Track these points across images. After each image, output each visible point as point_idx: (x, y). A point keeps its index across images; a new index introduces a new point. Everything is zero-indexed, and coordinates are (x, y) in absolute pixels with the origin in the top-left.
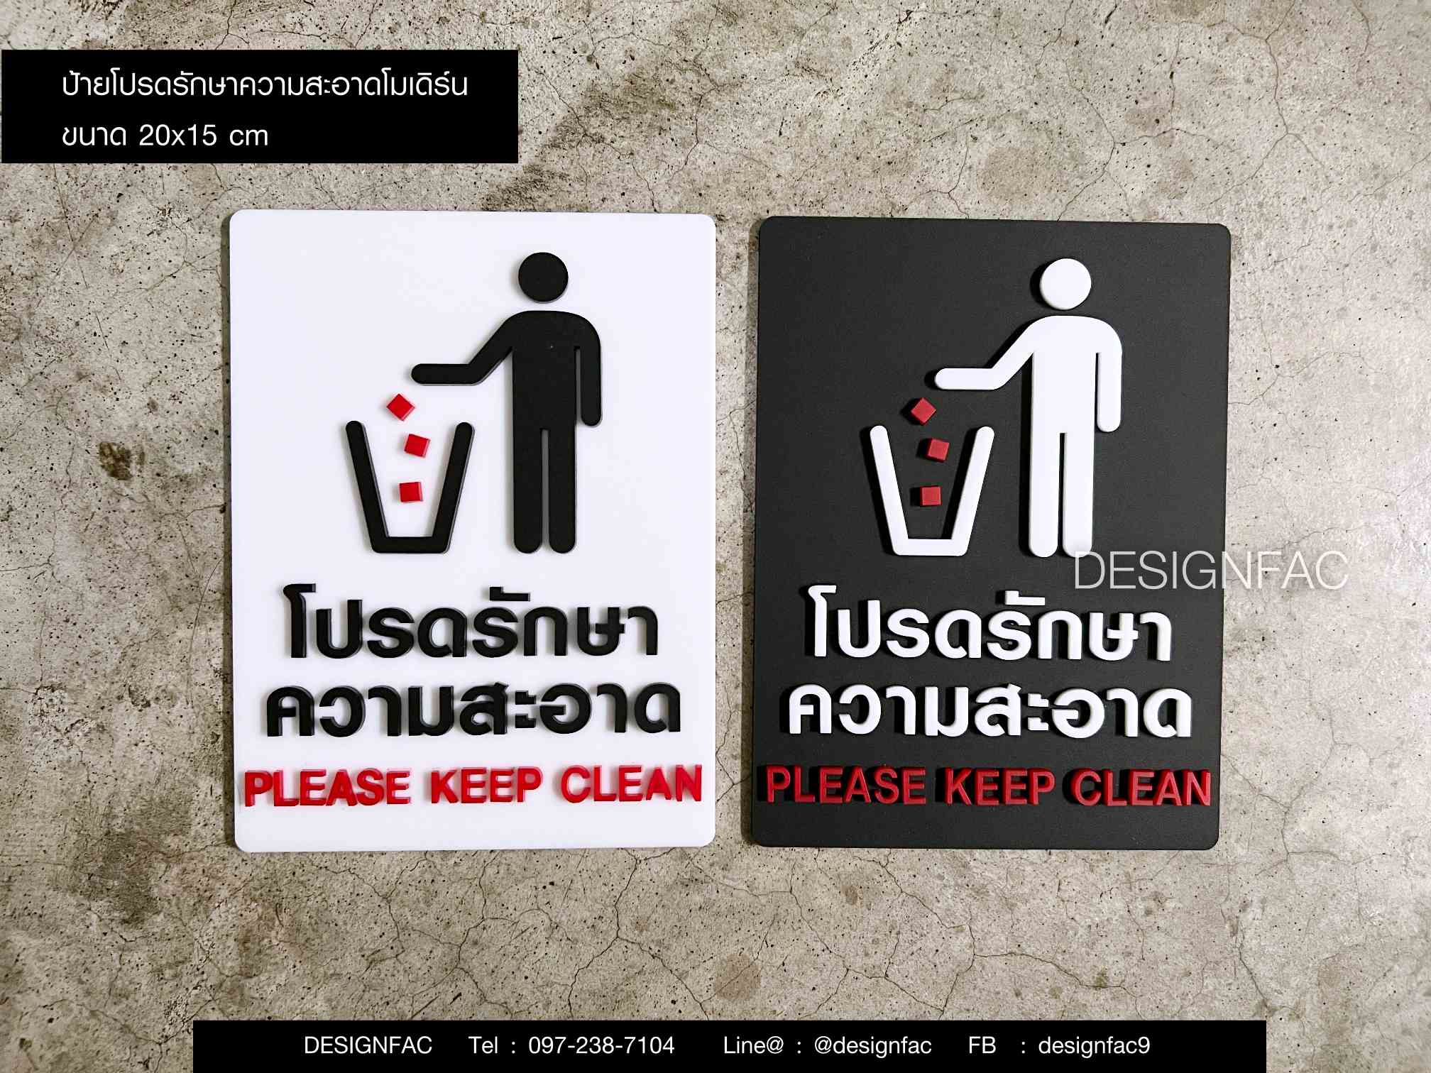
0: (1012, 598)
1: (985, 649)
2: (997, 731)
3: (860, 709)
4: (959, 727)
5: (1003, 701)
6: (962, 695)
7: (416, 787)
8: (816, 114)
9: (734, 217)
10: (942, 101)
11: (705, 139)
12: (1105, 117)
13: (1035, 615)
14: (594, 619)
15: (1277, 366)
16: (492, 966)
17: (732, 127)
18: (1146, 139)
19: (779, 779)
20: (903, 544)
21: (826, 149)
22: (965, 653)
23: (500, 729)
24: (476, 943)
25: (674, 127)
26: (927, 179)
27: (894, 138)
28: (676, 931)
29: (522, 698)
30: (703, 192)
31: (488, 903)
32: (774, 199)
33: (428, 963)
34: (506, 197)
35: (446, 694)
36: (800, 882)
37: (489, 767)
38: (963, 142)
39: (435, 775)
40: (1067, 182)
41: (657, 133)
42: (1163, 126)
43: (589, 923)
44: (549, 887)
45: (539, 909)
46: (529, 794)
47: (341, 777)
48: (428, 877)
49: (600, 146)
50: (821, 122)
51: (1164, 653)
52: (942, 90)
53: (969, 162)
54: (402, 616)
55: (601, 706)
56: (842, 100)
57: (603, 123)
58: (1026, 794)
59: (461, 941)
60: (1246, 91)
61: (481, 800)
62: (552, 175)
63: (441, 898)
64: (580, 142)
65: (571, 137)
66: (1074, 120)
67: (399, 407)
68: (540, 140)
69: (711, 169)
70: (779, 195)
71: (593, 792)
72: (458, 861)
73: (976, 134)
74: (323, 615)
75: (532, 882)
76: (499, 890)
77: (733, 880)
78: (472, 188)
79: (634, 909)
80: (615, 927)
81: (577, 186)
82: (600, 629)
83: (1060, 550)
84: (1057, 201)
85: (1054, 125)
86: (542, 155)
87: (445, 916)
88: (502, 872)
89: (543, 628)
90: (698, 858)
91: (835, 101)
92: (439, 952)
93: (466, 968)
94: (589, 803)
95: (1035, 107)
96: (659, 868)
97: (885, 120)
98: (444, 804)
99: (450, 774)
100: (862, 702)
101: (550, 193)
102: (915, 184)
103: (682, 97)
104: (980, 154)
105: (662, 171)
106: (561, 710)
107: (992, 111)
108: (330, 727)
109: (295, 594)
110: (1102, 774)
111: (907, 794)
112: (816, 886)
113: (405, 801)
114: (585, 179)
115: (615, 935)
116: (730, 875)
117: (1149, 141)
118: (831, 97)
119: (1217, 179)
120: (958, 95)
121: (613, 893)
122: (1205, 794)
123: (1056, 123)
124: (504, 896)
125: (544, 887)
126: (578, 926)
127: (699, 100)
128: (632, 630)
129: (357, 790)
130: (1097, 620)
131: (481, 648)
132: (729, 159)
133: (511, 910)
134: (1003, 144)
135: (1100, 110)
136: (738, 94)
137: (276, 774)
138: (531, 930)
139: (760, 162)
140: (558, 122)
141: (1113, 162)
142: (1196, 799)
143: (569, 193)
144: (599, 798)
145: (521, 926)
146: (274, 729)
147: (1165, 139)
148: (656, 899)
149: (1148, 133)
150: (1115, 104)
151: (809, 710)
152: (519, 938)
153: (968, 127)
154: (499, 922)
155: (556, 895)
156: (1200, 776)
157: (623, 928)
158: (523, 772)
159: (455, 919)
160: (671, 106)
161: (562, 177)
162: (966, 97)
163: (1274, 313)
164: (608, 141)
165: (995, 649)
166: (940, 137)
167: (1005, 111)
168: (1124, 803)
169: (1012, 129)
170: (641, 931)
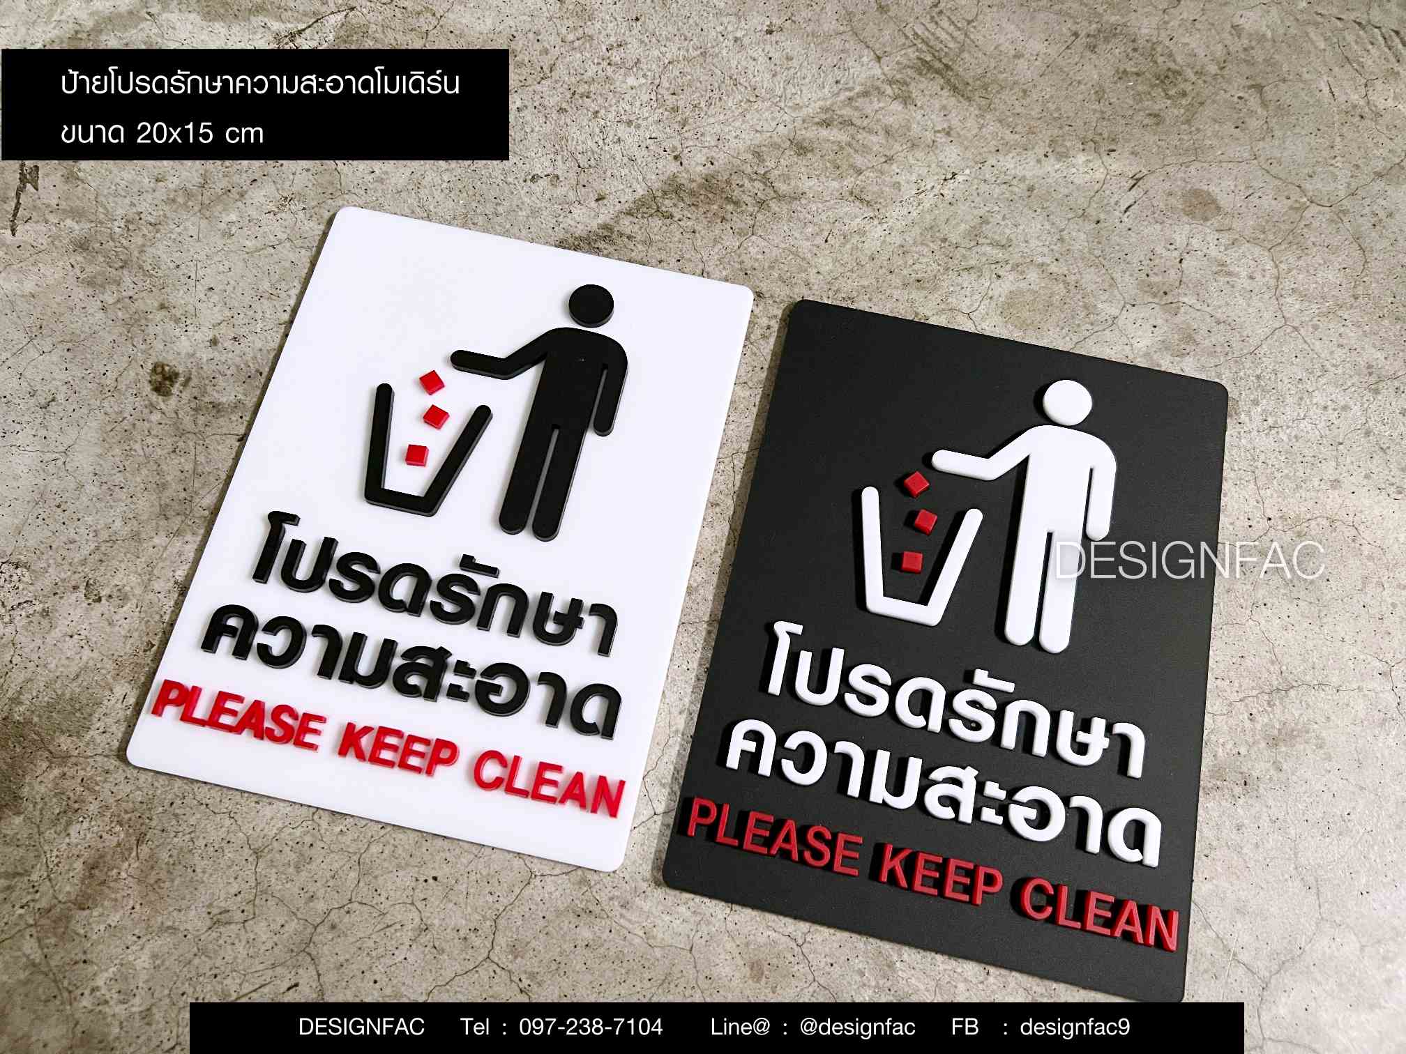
0: (981, 677)
1: (945, 724)
2: (948, 813)
3: (805, 758)
4: (906, 800)
5: (957, 782)
6: (915, 766)
7: (329, 736)
8: (861, 232)
9: (772, 296)
10: (973, 243)
11: (760, 233)
12: (1119, 280)
13: (1003, 701)
14: (557, 606)
15: (1270, 519)
16: (342, 959)
17: (785, 228)
18: (1154, 305)
19: (704, 812)
20: (877, 601)
21: (864, 261)
22: (924, 723)
23: (431, 693)
24: (333, 927)
25: (734, 219)
26: (950, 300)
27: (927, 265)
28: (554, 966)
29: (463, 668)
30: (749, 272)
31: (361, 884)
32: (810, 289)
33: (275, 938)
34: (576, 243)
35: (388, 647)
36: (703, 941)
37: (407, 731)
38: (988, 278)
39: (351, 726)
40: (1079, 325)
41: (719, 221)
42: (1169, 298)
43: (462, 934)
44: (431, 881)
45: (412, 904)
46: (440, 770)
47: (258, 706)
48: (308, 840)
49: (668, 221)
50: (863, 239)
51: (1136, 768)
52: (975, 235)
53: (990, 293)
54: (371, 563)
55: (539, 696)
56: (885, 226)
57: (675, 205)
58: (970, 890)
59: (319, 920)
60: (1247, 284)
61: (389, 764)
62: (621, 235)
63: (313, 866)
64: (651, 215)
65: (645, 210)
66: (1090, 278)
67: (431, 382)
68: (618, 207)
69: (760, 256)
70: (816, 287)
71: (506, 784)
72: (344, 829)
73: (1000, 273)
74: (297, 546)
75: (414, 872)
76: (377, 873)
77: (630, 921)
78: (550, 231)
79: (514, 929)
80: (489, 945)
81: (640, 247)
82: (559, 618)
83: (1036, 641)
84: (1068, 338)
85: (1072, 279)
86: (617, 218)
87: (311, 888)
88: (386, 852)
89: (504, 606)
90: (598, 886)
91: (879, 226)
92: (293, 926)
93: (314, 953)
94: (499, 795)
95: (1055, 263)
96: (553, 889)
97: (920, 248)
98: (350, 761)
99: (367, 730)
100: (807, 750)
101: (615, 247)
102: (939, 301)
103: (746, 198)
104: (1002, 289)
105: (716, 250)
106: (497, 689)
107: (1016, 258)
108: (265, 655)
109: (279, 520)
110: (1057, 888)
111: (838, 860)
112: (720, 950)
113: (312, 747)
114: (649, 242)
115: (485, 955)
116: (628, 915)
117: (1157, 307)
118: (876, 222)
119: (1218, 349)
120: (989, 241)
121: (497, 905)
122: (1170, 936)
123: (1073, 278)
124: (381, 880)
125: (426, 881)
126: (450, 934)
127: (761, 204)
128: (591, 626)
129: (268, 724)
130: (1067, 718)
131: (437, 611)
132: (775, 252)
133: (383, 899)
134: (1023, 285)
135: (1114, 275)
136: (795, 205)
137: (194, 688)
138: (398, 926)
139: (804, 259)
140: (637, 197)
141: (1122, 318)
142: (1160, 943)
143: (632, 250)
144: (511, 790)
145: (388, 919)
146: (209, 644)
147: (1172, 308)
148: (542, 923)
149: (1156, 300)
150: (1128, 273)
151: (751, 746)
152: (382, 933)
153: (993, 266)
154: (366, 908)
155: (435, 891)
156: (1167, 915)
157: (497, 948)
158: (442, 744)
159: (320, 893)
160: (736, 203)
161: (629, 237)
162: (995, 244)
163: (1269, 471)
164: (676, 219)
165: (956, 726)
166: (968, 269)
167: (1028, 260)
168: (1078, 925)
169: (1033, 275)
170: (516, 957)
